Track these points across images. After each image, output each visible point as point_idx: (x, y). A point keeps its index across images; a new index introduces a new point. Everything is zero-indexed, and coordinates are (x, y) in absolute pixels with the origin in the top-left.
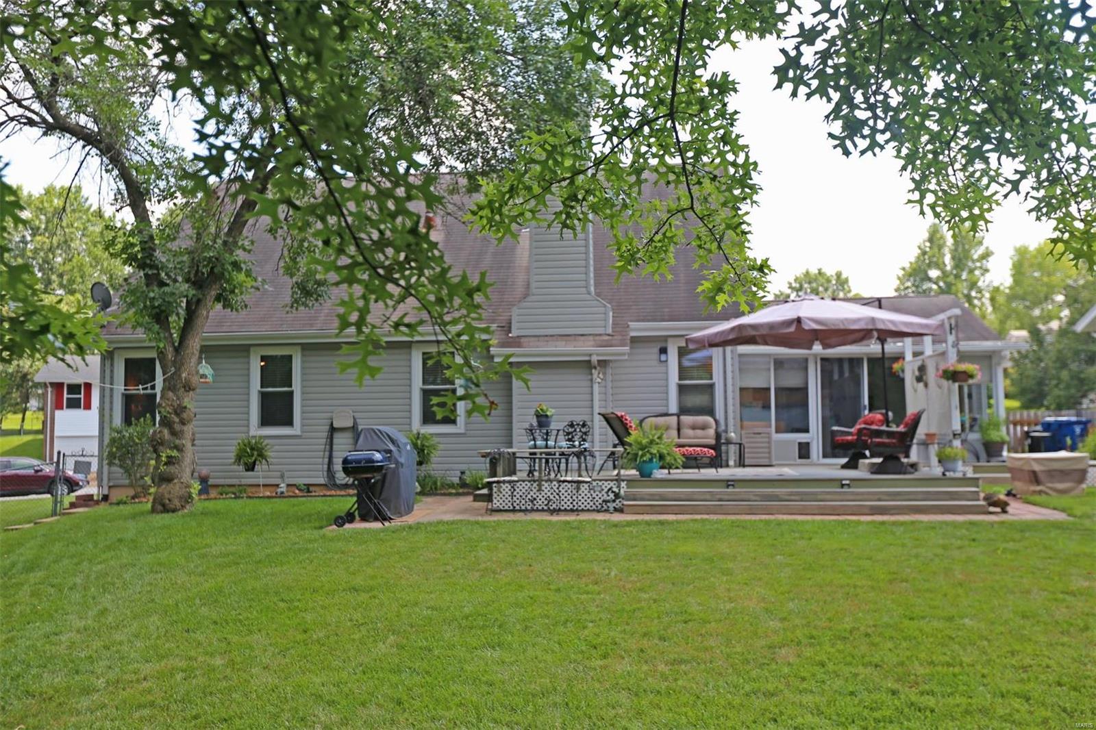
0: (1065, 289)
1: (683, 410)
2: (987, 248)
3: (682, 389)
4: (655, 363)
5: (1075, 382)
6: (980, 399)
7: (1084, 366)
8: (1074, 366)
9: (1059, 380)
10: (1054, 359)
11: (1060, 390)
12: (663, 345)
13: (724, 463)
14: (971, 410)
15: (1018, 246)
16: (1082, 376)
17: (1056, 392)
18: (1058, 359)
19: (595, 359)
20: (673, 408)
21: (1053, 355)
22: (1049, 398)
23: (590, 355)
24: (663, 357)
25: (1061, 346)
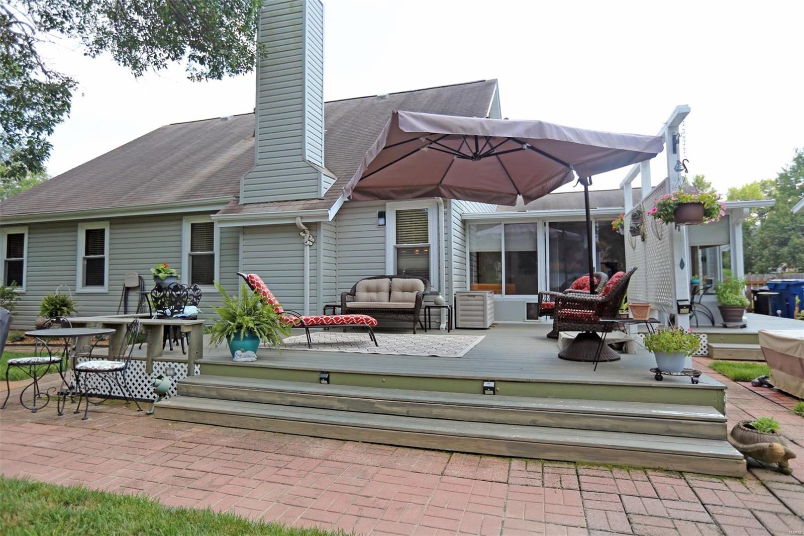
0: (757, 210)
1: (400, 274)
2: (713, 188)
3: (398, 250)
4: (374, 227)
5: (773, 257)
6: (715, 263)
7: (777, 248)
8: (772, 248)
9: (763, 256)
10: (758, 243)
11: (762, 262)
12: (382, 210)
13: (433, 325)
14: (705, 273)
15: (730, 188)
16: (778, 253)
17: (760, 263)
18: (761, 243)
19: (299, 221)
20: (391, 270)
21: (757, 240)
22: (755, 267)
23: (295, 218)
24: (381, 221)
25: (763, 236)
